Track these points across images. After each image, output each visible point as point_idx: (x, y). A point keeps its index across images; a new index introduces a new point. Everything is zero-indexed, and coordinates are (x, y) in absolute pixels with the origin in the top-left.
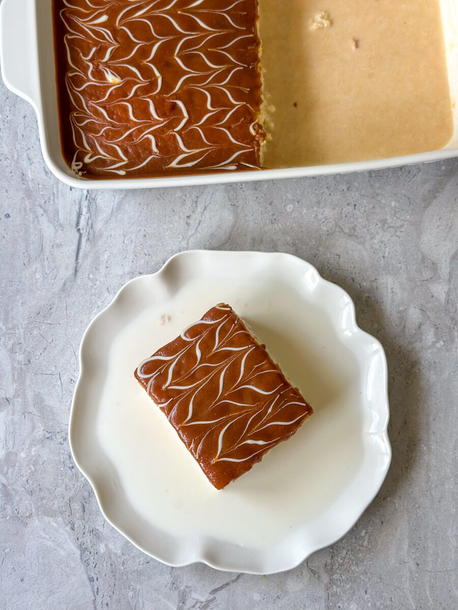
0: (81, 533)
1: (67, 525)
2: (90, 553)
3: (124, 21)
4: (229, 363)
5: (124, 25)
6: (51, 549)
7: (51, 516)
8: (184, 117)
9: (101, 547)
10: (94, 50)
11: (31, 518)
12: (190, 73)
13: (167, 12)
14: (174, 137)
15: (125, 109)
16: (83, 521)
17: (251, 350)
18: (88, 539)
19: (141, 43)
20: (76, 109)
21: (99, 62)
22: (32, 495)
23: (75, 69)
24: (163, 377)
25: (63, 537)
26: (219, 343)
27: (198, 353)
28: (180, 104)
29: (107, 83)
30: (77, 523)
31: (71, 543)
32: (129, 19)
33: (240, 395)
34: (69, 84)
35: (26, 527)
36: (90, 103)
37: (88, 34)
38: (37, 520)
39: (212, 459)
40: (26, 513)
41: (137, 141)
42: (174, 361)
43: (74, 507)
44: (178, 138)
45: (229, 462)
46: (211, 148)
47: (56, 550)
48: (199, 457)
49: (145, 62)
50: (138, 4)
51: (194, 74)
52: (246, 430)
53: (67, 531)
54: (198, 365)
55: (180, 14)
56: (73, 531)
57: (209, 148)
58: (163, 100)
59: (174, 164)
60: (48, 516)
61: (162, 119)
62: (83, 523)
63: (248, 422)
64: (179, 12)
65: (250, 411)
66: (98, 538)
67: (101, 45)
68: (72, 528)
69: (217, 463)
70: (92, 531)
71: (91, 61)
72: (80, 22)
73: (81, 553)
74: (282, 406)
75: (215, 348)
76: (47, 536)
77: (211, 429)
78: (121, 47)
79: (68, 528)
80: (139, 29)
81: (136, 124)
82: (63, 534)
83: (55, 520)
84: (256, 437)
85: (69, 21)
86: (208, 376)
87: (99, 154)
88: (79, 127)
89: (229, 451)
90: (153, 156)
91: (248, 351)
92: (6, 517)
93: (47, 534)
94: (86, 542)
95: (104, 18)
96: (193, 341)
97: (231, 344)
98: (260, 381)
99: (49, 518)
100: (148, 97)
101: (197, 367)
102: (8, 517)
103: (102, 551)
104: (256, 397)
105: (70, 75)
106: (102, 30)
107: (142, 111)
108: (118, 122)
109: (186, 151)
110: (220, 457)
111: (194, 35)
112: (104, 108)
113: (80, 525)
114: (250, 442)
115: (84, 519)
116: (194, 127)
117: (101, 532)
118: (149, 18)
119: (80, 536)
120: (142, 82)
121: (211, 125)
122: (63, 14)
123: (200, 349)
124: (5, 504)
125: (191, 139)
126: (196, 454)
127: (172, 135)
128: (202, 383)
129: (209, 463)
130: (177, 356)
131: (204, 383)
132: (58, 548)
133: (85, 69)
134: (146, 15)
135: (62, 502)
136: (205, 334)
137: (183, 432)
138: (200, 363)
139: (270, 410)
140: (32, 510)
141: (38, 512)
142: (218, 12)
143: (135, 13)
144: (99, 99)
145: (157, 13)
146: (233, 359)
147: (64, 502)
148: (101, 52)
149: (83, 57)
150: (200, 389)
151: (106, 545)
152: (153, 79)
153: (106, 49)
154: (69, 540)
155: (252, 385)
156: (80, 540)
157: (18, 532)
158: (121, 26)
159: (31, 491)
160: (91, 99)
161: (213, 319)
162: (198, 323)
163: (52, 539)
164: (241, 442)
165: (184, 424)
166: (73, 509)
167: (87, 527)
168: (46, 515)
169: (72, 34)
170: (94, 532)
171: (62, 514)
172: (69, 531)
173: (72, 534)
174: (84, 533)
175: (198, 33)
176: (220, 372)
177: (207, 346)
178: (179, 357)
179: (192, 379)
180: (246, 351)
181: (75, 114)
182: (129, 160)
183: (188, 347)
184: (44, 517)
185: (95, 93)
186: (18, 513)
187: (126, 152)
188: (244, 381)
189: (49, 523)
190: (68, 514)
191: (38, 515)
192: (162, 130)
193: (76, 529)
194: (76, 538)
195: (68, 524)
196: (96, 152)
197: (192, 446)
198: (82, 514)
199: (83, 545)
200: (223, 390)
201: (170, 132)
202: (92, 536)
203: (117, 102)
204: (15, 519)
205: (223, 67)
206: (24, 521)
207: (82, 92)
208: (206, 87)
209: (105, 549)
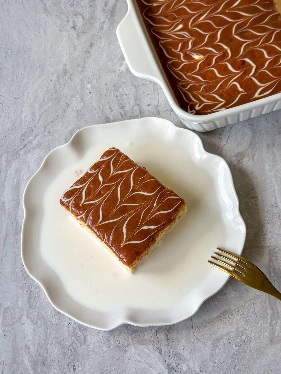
0: (168, 356)
1: (156, 351)
2: (176, 371)
3: (194, 25)
4: (122, 180)
5: (195, 27)
6: (146, 370)
7: (144, 345)
8: (252, 67)
9: (183, 366)
10: (180, 45)
11: (129, 347)
12: (246, 42)
13: (220, 13)
14: (251, 79)
15: (213, 72)
16: (168, 347)
17: (136, 169)
18: (173, 361)
19: (209, 34)
20: (180, 80)
21: (186, 50)
22: (128, 329)
23: (171, 59)
24: (79, 198)
25: (154, 360)
26: (113, 170)
27: (101, 179)
28: (247, 60)
29: (196, 61)
30: (163, 349)
31: (160, 364)
32: (197, 23)
33: (133, 199)
34: (170, 68)
35: (125, 354)
36: (188, 74)
37: (174, 37)
38: (133, 348)
39: (121, 243)
40: (125, 343)
41: (227, 88)
42: (85, 187)
43: (160, 337)
44: (254, 79)
45: (133, 244)
46: (278, 79)
47: (149, 370)
48: (112, 245)
49: (215, 43)
50: (200, 13)
51: (249, 41)
52: (141, 220)
53: (156, 355)
54: (102, 186)
55: (227, 12)
56: (161, 355)
57: (277, 80)
58: (236, 60)
59: (257, 95)
60: (141, 345)
61: (239, 71)
62: (168, 349)
63: (141, 215)
64: (227, 11)
65: (142, 208)
66: (181, 359)
67: (184, 41)
68: (160, 353)
69: (125, 246)
70: (176, 354)
71: (181, 51)
72: (166, 32)
73: (169, 372)
74: (163, 200)
75: (111, 173)
76: (142, 360)
77: (117, 224)
78: (197, 39)
79: (157, 353)
80: (205, 26)
81: (222, 79)
82: (153, 357)
83: (147, 348)
84: (149, 224)
85: (158, 33)
86: (109, 191)
87: (204, 102)
88: (185, 90)
89: (131, 236)
90: (241, 94)
91: (134, 170)
92: (111, 347)
93: (142, 359)
94: (171, 363)
95: (180, 26)
96: (96, 172)
97: (122, 168)
98: (145, 187)
99: (142, 346)
100: (225, 61)
101: (101, 187)
102: (112, 347)
103: (185, 370)
104: (144, 198)
105: (170, 63)
106: (182, 33)
107: (224, 70)
108: (211, 80)
109: (263, 86)
110: (126, 242)
111: (241, 21)
112: (198, 75)
113: (166, 350)
114: (145, 228)
115: (168, 346)
116: (262, 70)
117: (182, 354)
118: (210, 19)
119: (167, 358)
120: (217, 54)
121: (272, 66)
122: (153, 31)
123: (101, 176)
124: (109, 337)
125: (263, 78)
126: (109, 242)
127: (249, 78)
128: (106, 196)
129: (119, 248)
130: (87, 184)
131: (107, 196)
132: (151, 369)
133: (178, 56)
134: (206, 18)
135: (151, 333)
136: (103, 166)
137: (98, 230)
138: (103, 184)
139: (155, 205)
140: (129, 341)
141: (134, 342)
142: (251, 5)
143: (199, 19)
144: (193, 71)
145: (213, 15)
146: (124, 178)
147: (152, 333)
148: (185, 45)
149: (175, 51)
150: (105, 200)
151: (187, 365)
152: (224, 51)
153: (188, 42)
154: (159, 362)
155: (140, 191)
156: (167, 362)
157: (120, 358)
158: (192, 28)
159: (128, 327)
160: (188, 72)
161: (107, 156)
162: (99, 161)
163: (146, 362)
164: (138, 229)
165: (98, 225)
166: (160, 338)
167: (171, 351)
168: (140, 344)
169: (163, 40)
170: (177, 355)
171: (152, 343)
172: (158, 355)
173: (160, 357)
174: (170, 356)
175: (243, 19)
176: (117, 188)
177: (105, 173)
178: (88, 183)
179: (99, 195)
180: (132, 171)
181: (180, 84)
182: (225, 100)
183: (93, 177)
184: (139, 345)
185: (189, 68)
186: (119, 343)
187: (221, 96)
188: (134, 189)
189: (143, 349)
190: (156, 342)
191: (134, 344)
192: (241, 77)
193: (163, 353)
194: (164, 360)
195: (157, 349)
196: (202, 102)
197: (106, 238)
198: (167, 342)
199: (170, 365)
200: (121, 198)
201: (247, 77)
202: (175, 358)
203: (205, 69)
204: (117, 348)
205: (266, 33)
206: (124, 349)
207: (180, 70)
208: (260, 47)
209: (187, 368)
